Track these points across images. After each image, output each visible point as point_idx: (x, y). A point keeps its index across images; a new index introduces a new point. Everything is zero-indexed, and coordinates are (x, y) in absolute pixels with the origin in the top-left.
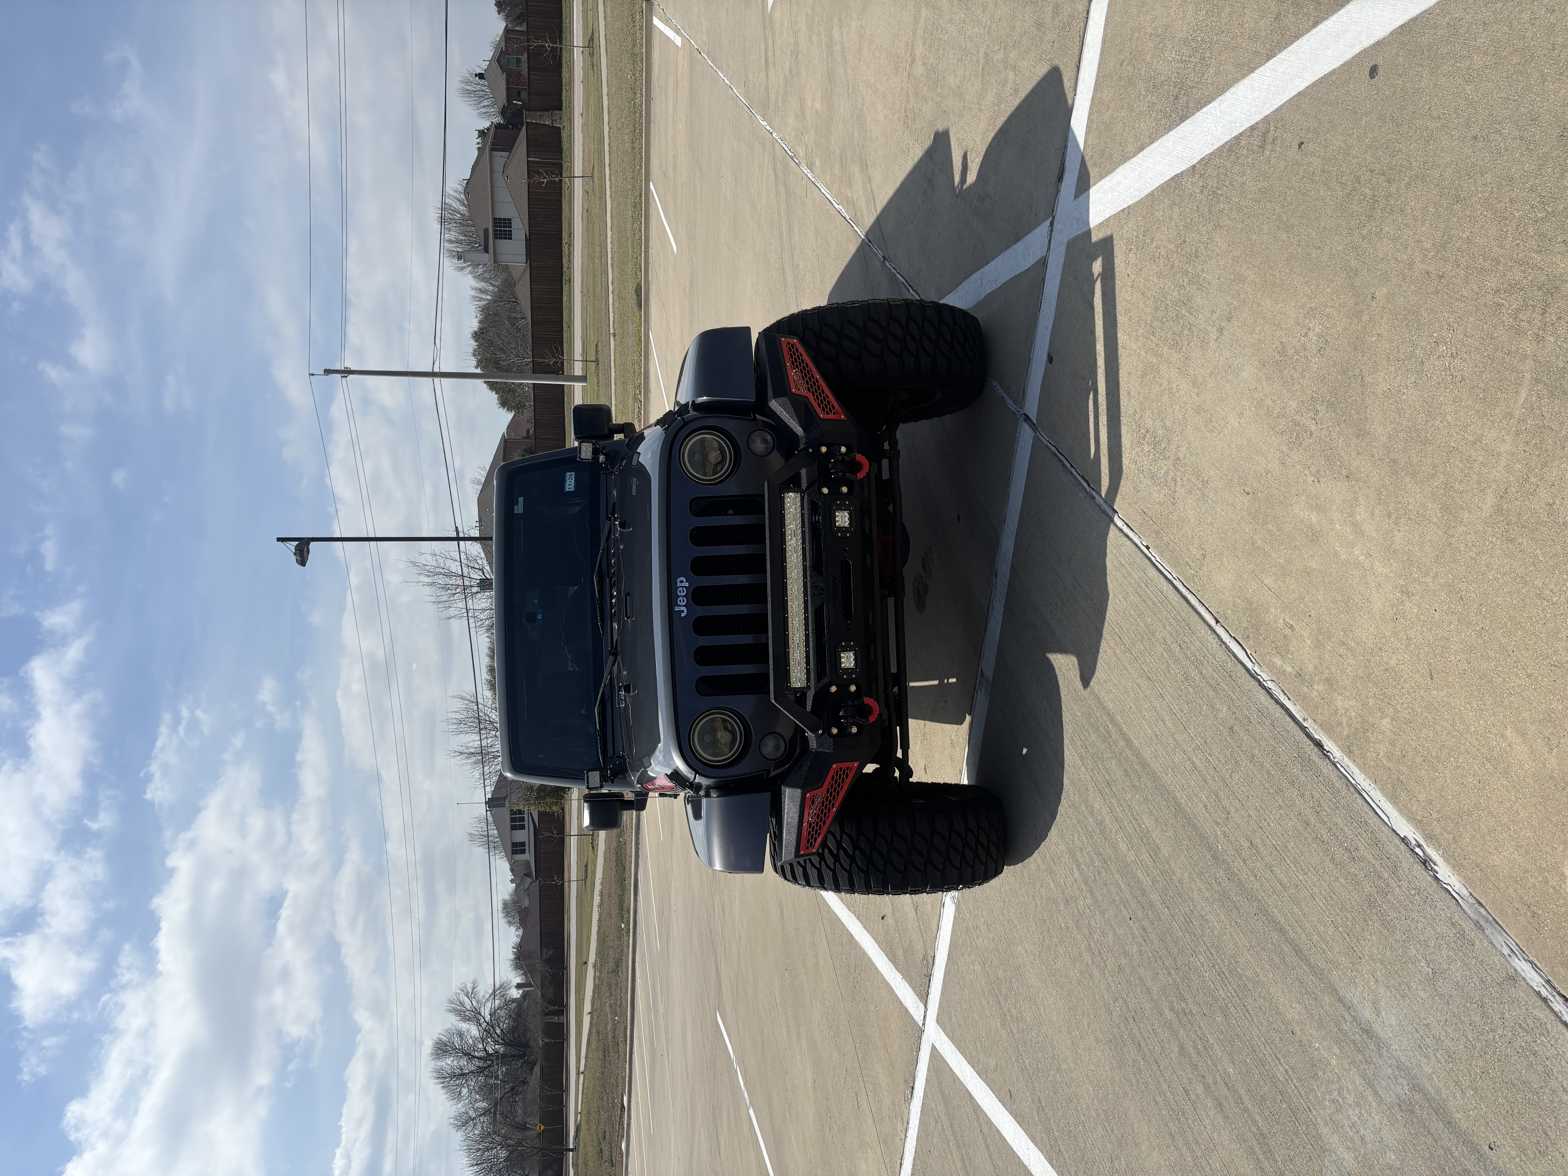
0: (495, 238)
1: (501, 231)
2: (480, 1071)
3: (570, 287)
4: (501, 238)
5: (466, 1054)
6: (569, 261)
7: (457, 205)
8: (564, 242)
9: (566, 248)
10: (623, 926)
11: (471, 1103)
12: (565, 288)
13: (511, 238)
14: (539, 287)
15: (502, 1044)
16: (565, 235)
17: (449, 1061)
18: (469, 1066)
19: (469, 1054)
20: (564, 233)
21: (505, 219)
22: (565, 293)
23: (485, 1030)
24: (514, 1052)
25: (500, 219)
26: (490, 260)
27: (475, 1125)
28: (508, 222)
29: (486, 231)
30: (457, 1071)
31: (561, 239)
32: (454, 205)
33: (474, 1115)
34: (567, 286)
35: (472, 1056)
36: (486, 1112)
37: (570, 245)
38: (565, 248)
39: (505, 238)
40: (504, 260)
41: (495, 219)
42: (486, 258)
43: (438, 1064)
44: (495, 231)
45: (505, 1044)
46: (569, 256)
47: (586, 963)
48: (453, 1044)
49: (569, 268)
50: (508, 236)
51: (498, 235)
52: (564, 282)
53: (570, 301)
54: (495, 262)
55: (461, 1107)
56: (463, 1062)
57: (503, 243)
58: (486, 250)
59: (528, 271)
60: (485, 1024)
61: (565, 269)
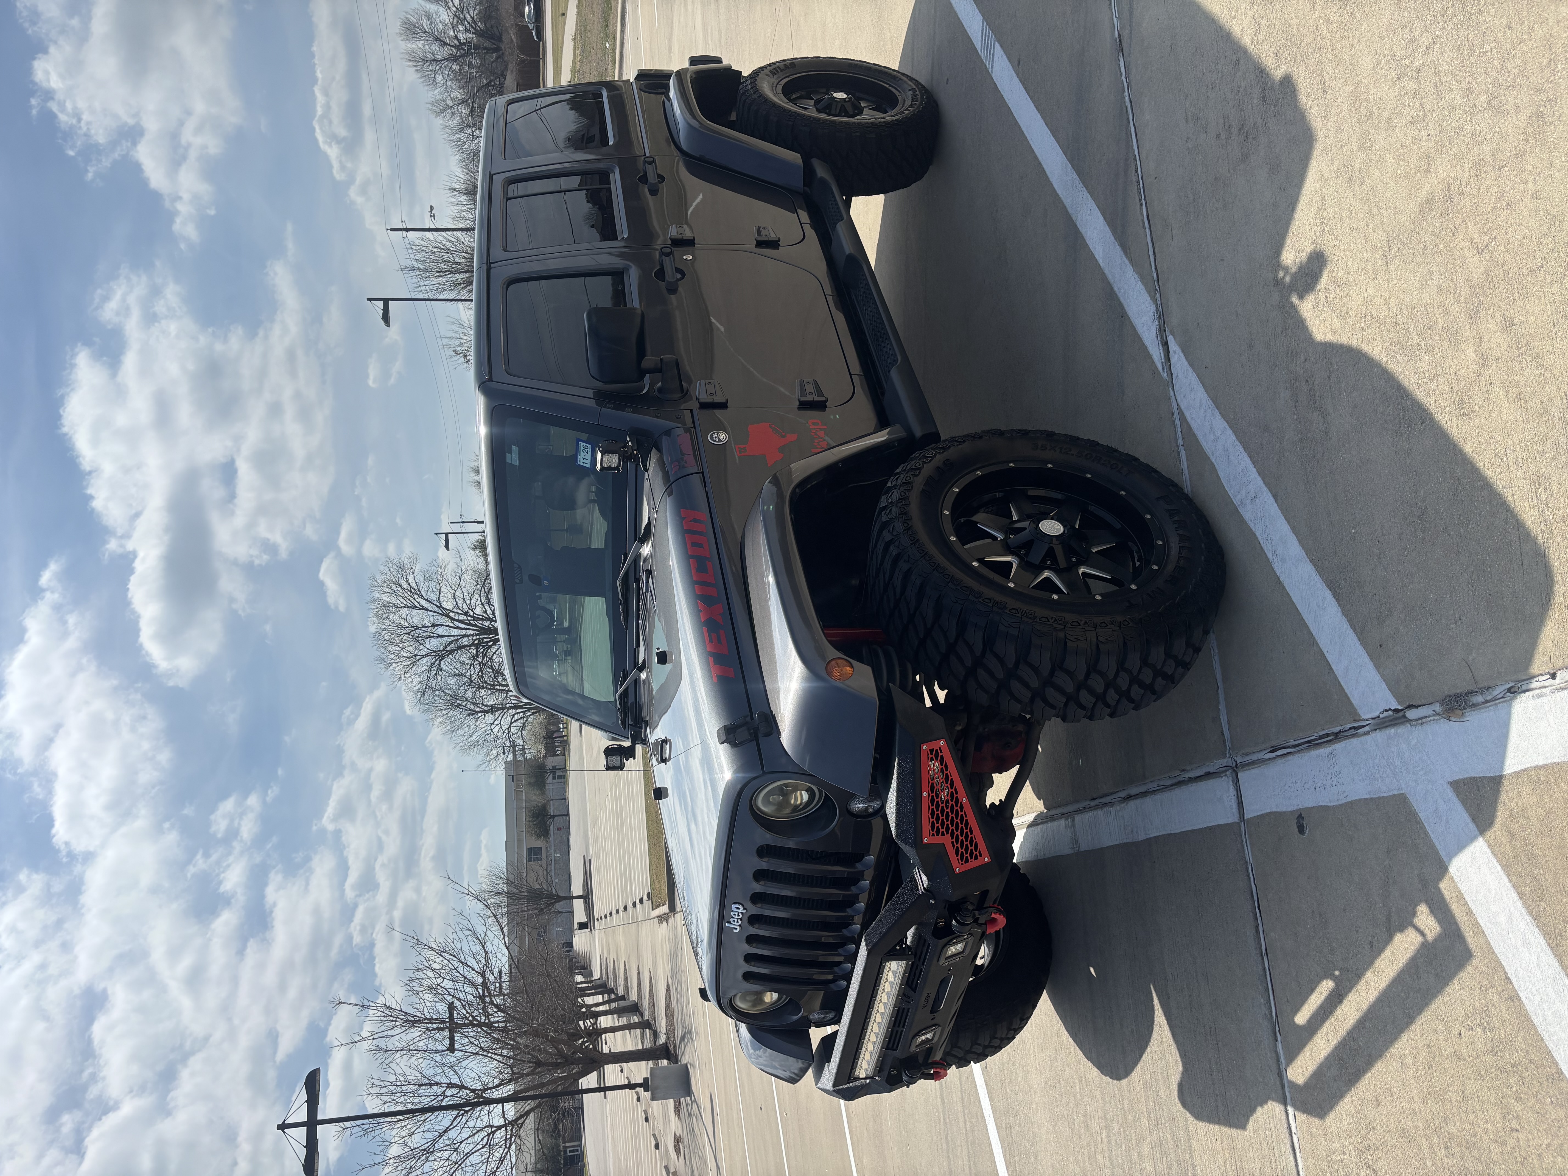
2: (453, 58)
5: (437, 39)
10: (608, 45)
11: (448, 92)
15: (473, 33)
17: (420, 44)
18: (442, 53)
19: (441, 41)
23: (455, 15)
24: (487, 44)
27: (453, 114)
30: (429, 56)
33: (452, 104)
35: (444, 42)
36: (463, 102)
43: (409, 45)
45: (478, 33)
47: (563, 14)
48: (422, 25)
55: (436, 93)
56: (435, 47)
60: (454, 9)
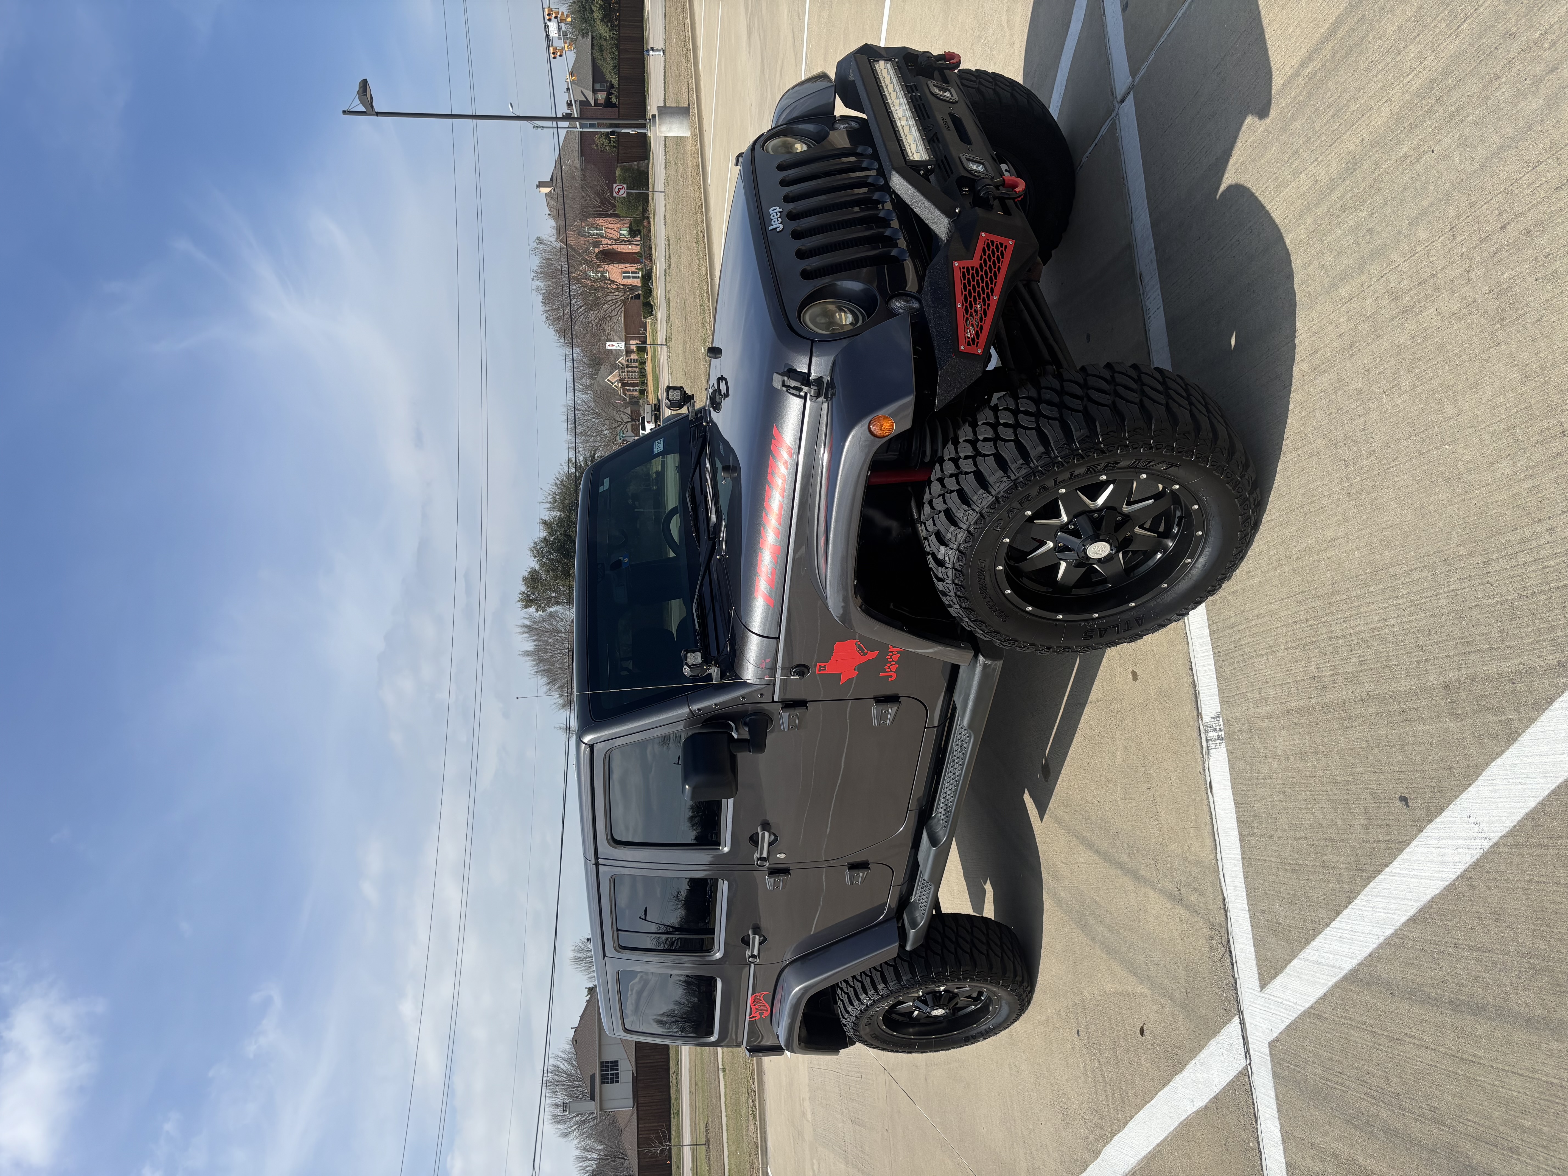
0: (602, 1083)
1: (607, 1075)
3: (678, 1120)
4: (607, 1083)
6: (677, 1091)
7: (564, 1066)
8: (671, 1072)
9: (674, 1077)
12: (674, 1122)
13: (617, 1082)
14: (647, 1125)
16: (672, 1064)
20: (671, 1062)
21: (612, 1062)
22: (673, 1128)
25: (607, 1062)
26: (596, 1108)
28: (614, 1065)
29: (593, 1077)
31: (668, 1069)
32: (562, 1066)
34: (676, 1119)
37: (677, 1074)
38: (673, 1079)
39: (612, 1082)
40: (610, 1106)
41: (602, 1063)
42: (591, 1106)
44: (602, 1075)
46: (677, 1086)
49: (677, 1099)
50: (615, 1079)
51: (605, 1080)
52: (672, 1116)
53: (679, 1137)
54: (601, 1110)
57: (610, 1088)
58: (592, 1098)
59: (635, 1114)
61: (673, 1101)
